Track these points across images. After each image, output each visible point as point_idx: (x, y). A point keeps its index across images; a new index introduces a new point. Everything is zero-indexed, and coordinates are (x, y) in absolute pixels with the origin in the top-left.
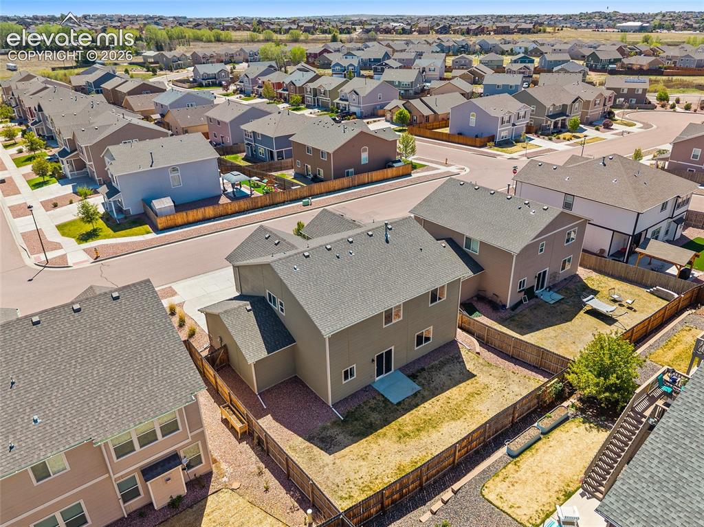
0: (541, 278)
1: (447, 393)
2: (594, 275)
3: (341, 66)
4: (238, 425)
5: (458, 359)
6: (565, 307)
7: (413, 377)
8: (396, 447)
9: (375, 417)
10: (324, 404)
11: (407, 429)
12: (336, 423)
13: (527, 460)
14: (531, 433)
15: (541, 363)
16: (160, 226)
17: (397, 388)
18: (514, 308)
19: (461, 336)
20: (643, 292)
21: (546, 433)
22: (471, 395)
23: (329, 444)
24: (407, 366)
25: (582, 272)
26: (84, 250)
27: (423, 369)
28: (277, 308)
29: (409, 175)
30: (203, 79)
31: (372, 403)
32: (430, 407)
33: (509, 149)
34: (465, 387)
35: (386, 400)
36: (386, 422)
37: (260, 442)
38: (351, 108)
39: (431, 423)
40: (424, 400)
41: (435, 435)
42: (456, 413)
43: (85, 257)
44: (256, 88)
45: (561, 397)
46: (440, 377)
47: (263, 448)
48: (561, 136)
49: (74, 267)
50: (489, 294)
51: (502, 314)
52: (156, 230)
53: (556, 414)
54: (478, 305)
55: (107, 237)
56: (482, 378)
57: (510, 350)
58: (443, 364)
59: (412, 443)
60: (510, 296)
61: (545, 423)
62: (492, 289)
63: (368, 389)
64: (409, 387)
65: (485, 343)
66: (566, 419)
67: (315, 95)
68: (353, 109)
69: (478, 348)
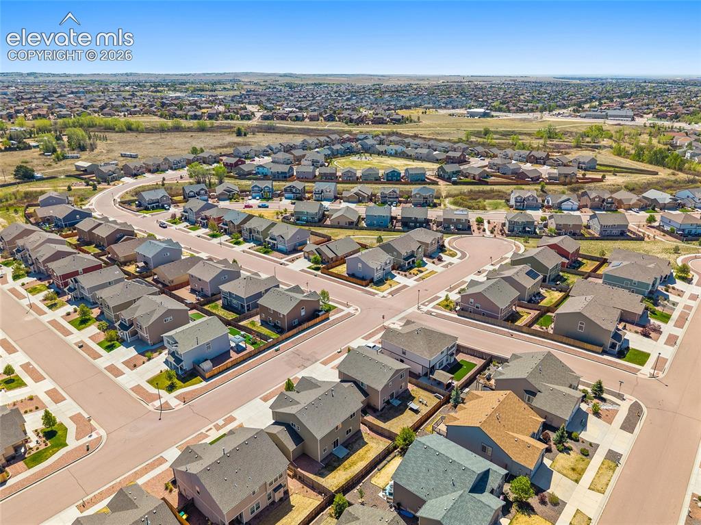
0: (392, 396)
1: (358, 452)
2: (415, 388)
3: (259, 187)
4: (291, 474)
5: (362, 437)
6: (401, 407)
7: (346, 447)
8: (344, 473)
9: (335, 464)
10: (317, 462)
11: (347, 466)
12: (323, 468)
13: (383, 471)
14: (385, 462)
15: (390, 436)
16: (207, 377)
17: (342, 452)
18: (382, 410)
19: (363, 427)
20: (431, 395)
21: (389, 462)
22: (367, 451)
23: (322, 475)
24: (344, 443)
25: (410, 387)
26: (175, 397)
27: (350, 444)
28: (296, 428)
29: (328, 319)
30: (149, 204)
31: (334, 459)
32: (353, 458)
33: (382, 287)
34: (365, 448)
35: (338, 458)
36: (339, 465)
37: (300, 477)
38: (279, 246)
39: (354, 463)
40: (351, 455)
41: (356, 467)
42: (362, 459)
43: (178, 402)
44: (199, 219)
45: (395, 448)
46: (356, 446)
47: (302, 479)
48: (412, 271)
49: (176, 409)
50: (372, 405)
51: (378, 414)
52: (206, 379)
53: (392, 455)
54: (368, 410)
55: (181, 387)
56: (370, 444)
57: (380, 432)
58: (356, 440)
59: (349, 471)
60: (380, 405)
61: (388, 458)
62: (373, 403)
63: (331, 454)
64: (345, 451)
65: (371, 429)
66: (395, 456)
67: (251, 233)
68: (280, 246)
69: (369, 431)
